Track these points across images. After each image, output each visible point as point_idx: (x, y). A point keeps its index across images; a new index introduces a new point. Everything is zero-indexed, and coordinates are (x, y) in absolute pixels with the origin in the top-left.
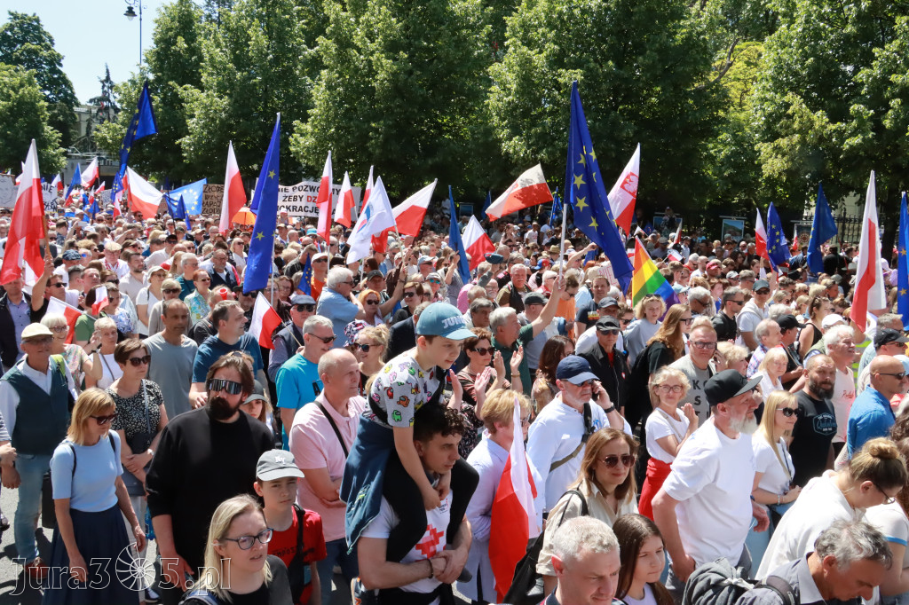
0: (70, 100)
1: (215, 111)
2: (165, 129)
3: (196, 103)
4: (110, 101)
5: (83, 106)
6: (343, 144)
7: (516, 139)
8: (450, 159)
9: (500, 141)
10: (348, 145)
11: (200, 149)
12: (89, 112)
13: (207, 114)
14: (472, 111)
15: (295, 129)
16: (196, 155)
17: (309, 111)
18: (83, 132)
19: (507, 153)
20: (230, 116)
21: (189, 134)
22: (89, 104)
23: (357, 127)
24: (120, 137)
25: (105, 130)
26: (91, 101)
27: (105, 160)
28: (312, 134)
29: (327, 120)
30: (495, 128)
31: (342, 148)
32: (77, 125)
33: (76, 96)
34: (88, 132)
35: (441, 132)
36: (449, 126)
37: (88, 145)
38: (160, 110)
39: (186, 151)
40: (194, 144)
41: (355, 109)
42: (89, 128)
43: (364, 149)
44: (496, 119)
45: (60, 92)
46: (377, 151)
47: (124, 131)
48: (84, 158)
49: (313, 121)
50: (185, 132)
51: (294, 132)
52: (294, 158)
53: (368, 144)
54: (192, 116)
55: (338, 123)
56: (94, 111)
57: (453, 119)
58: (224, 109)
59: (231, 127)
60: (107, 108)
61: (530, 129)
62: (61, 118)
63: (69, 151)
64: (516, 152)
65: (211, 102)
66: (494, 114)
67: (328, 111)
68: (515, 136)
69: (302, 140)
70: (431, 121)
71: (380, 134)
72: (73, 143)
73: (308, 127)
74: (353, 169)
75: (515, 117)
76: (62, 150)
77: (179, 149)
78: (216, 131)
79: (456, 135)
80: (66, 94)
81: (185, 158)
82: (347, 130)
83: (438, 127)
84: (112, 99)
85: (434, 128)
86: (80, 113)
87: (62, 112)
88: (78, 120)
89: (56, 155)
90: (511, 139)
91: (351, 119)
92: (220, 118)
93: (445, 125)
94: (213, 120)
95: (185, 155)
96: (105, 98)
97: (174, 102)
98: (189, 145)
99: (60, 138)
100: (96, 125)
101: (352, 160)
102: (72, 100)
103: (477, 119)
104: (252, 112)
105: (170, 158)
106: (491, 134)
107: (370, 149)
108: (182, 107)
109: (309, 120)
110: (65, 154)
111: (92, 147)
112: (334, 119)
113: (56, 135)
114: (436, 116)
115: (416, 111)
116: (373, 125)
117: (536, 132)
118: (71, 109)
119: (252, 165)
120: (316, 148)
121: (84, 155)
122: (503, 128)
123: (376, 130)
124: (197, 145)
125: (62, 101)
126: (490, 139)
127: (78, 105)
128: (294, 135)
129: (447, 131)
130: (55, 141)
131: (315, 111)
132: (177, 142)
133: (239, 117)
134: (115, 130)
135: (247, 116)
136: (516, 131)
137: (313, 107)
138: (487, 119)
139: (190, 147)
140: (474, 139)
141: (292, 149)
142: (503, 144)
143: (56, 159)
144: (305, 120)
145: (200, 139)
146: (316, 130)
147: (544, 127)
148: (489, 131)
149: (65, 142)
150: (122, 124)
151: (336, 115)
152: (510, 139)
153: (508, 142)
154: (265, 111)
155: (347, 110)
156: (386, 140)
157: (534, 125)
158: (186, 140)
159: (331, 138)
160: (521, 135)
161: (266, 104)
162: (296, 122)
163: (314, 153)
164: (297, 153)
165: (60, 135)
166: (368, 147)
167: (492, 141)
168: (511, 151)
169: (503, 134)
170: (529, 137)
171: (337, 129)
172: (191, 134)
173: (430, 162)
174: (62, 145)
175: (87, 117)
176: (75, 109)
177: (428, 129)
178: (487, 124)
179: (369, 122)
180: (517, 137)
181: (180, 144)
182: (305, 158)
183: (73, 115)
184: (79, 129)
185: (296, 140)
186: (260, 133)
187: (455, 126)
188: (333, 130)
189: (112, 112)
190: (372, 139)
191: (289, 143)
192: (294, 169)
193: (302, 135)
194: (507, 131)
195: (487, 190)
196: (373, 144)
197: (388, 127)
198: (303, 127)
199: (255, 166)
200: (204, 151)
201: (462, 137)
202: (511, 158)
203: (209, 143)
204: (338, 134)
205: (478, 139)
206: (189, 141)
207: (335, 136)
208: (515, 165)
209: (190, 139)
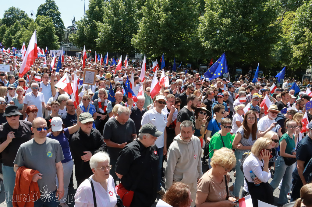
0: (62, 27)
1: (107, 30)
2: (91, 36)
3: (101, 28)
4: (74, 27)
5: (66, 29)
6: (149, 42)
7: (207, 42)
8: (184, 48)
9: (202, 42)
10: (150, 42)
11: (102, 42)
12: (68, 31)
13: (104, 31)
14: (192, 32)
15: (133, 36)
16: (101, 45)
17: (138, 31)
18: (66, 37)
19: (204, 47)
20: (112, 32)
21: (99, 38)
22: (68, 28)
23: (154, 36)
24: (77, 38)
25: (72, 36)
26: (69, 27)
27: (72, 46)
28: (138, 38)
29: (144, 34)
30: (200, 38)
31: (148, 43)
32: (64, 35)
33: (64, 26)
34: (67, 37)
35: (182, 39)
36: (184, 37)
37: (67, 41)
38: (90, 30)
39: (98, 43)
40: (100, 41)
41: (153, 30)
42: (68, 36)
43: (155, 44)
44: (200, 35)
45: (59, 25)
46: (160, 45)
47: (78, 36)
48: (66, 45)
49: (139, 34)
50: (97, 36)
52: (132, 46)
54: (100, 32)
55: (147, 35)
56: (69, 31)
57: (186, 35)
58: (110, 30)
59: (112, 36)
60: (73, 30)
61: (212, 39)
62: (59, 33)
63: (61, 43)
64: (207, 46)
65: (106, 27)
66: (200, 33)
67: (144, 31)
69: (135, 40)
70: (179, 35)
72: (63, 40)
73: (137, 36)
74: (152, 50)
75: (207, 34)
76: (59, 42)
77: (95, 42)
78: (107, 37)
79: (187, 40)
80: (61, 25)
81: (97, 45)
82: (150, 37)
83: (181, 37)
84: (75, 27)
85: (179, 38)
86: (65, 31)
87: (60, 31)
88: (64, 33)
89: (57, 44)
90: (205, 42)
91: (152, 34)
92: (109, 33)
93: (183, 37)
94: (106, 33)
95: (97, 44)
96: (73, 26)
97: (94, 27)
98: (98, 41)
99: (58, 39)
100: (70, 35)
101: (151, 48)
102: (63, 27)
103: (194, 35)
104: (120, 31)
105: (92, 45)
106: (199, 40)
108: (97, 29)
109: (138, 34)
110: (60, 44)
111: (68, 42)
112: (146, 34)
113: (57, 38)
114: (180, 34)
115: (173, 31)
117: (214, 40)
118: (62, 30)
120: (139, 43)
121: (66, 44)
122: (203, 38)
123: (160, 38)
124: (101, 41)
125: (60, 27)
126: (198, 42)
127: (65, 28)
128: (133, 38)
129: (184, 39)
130: (57, 40)
131: (140, 31)
132: (95, 40)
133: (115, 32)
134: (75, 36)
135: (117, 32)
136: (207, 39)
137: (139, 29)
138: (197, 35)
140: (193, 42)
142: (203, 44)
143: (57, 45)
144: (136, 34)
145: (102, 39)
146: (140, 37)
147: (217, 38)
148: (198, 39)
149: (60, 40)
150: (78, 34)
151: (147, 32)
152: (205, 41)
154: (123, 31)
155: (151, 31)
156: (163, 41)
157: (213, 37)
158: (97, 40)
159: (145, 40)
160: (209, 41)
161: (124, 29)
162: (133, 34)
163: (139, 45)
164: (133, 44)
165: (59, 38)
166: (157, 43)
167: (199, 42)
168: (205, 46)
169: (202, 40)
170: (212, 41)
171: (147, 37)
172: (99, 37)
173: (177, 49)
174: (59, 41)
175: (67, 32)
176: (64, 30)
177: (177, 38)
178: (197, 37)
179: (158, 35)
181: (96, 41)
182: (136, 46)
183: (63, 32)
184: (65, 36)
185: (133, 40)
186: (122, 38)
187: (186, 37)
188: (145, 37)
189: (75, 31)
190: (158, 40)
191: (131, 42)
192: (132, 50)
193: (135, 39)
194: (204, 39)
195: (196, 59)
196: (158, 42)
197: (164, 37)
198: (136, 36)
199: (120, 49)
200: (103, 43)
201: (189, 41)
202: (205, 48)
203: (105, 40)
204: (147, 39)
205: (194, 41)
206: (98, 40)
207: (146, 39)
208: (206, 51)
209: (98, 39)
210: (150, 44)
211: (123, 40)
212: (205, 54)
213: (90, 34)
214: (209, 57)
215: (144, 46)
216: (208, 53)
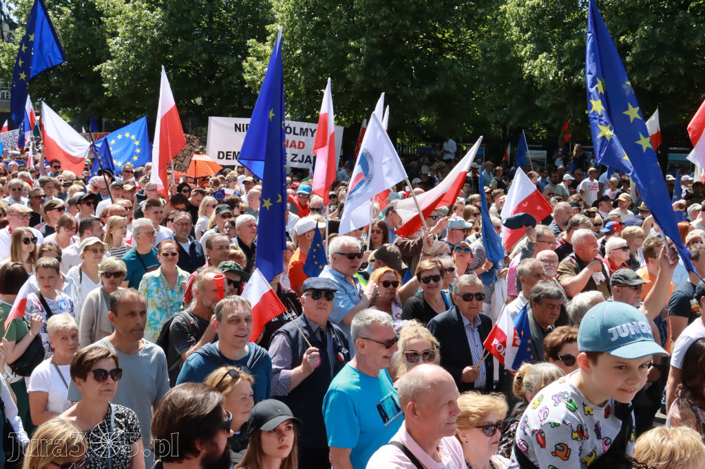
1: (145, 27)
2: (78, 52)
3: (118, 17)
6: (313, 69)
7: (542, 56)
8: (453, 86)
9: (521, 60)
11: (126, 77)
13: (133, 32)
14: (482, 21)
15: (250, 50)
16: (121, 86)
17: (268, 27)
19: (531, 77)
20: (165, 34)
21: (111, 58)
23: (331, 46)
28: (272, 57)
29: (291, 38)
30: (513, 43)
35: (442, 51)
36: (452, 43)
38: (71, 25)
39: (108, 81)
40: (118, 72)
41: (328, 23)
44: (515, 31)
46: (358, 78)
49: (273, 40)
51: (248, 55)
52: (250, 88)
53: (346, 70)
54: (114, 35)
55: (306, 42)
57: (457, 32)
58: (156, 25)
59: (165, 49)
61: (563, 43)
64: (543, 75)
65: (139, 16)
66: (513, 24)
67: (293, 26)
68: (542, 53)
69: (259, 65)
70: (428, 37)
71: (361, 55)
73: (267, 48)
75: (541, 27)
77: (98, 78)
78: (146, 54)
79: (461, 54)
81: (107, 89)
82: (319, 51)
83: (438, 43)
84: (6, 10)
85: (433, 45)
90: (535, 58)
91: (323, 37)
93: (446, 41)
94: (142, 39)
95: (106, 85)
97: (90, 16)
98: (112, 73)
103: (489, 31)
104: (194, 29)
105: (87, 90)
106: (509, 51)
107: (349, 76)
108: (101, 22)
109: (268, 38)
112: (300, 37)
114: (435, 29)
115: (408, 23)
116: (352, 44)
117: (570, 46)
119: (194, 98)
122: (525, 43)
123: (356, 51)
124: (122, 72)
126: (508, 58)
128: (249, 59)
129: (450, 49)
131: (276, 27)
132: (96, 69)
133: (177, 35)
135: (187, 34)
136: (542, 45)
137: (273, 21)
138: (503, 31)
139: (113, 75)
140: (486, 59)
141: (247, 77)
142: (526, 65)
144: (262, 39)
145: (126, 64)
148: (506, 48)
151: (303, 31)
152: (534, 56)
153: (532, 61)
154: (210, 27)
155: (318, 25)
156: (370, 64)
157: (567, 36)
158: (107, 66)
159: (297, 62)
160: (550, 51)
161: (211, 19)
162: (251, 42)
164: (253, 82)
166: (345, 74)
167: (510, 61)
168: (537, 73)
169: (525, 50)
170: (560, 54)
171: (305, 49)
172: (114, 57)
173: (427, 91)
177: (425, 47)
178: (503, 38)
179: (346, 40)
180: (545, 54)
181: (100, 71)
185: (251, 65)
186: (204, 56)
187: (459, 42)
188: (299, 51)
189: (6, 27)
191: (242, 69)
193: (259, 59)
194: (530, 46)
195: (504, 127)
196: (351, 69)
197: (372, 46)
198: (261, 47)
199: (199, 100)
200: (131, 81)
201: (469, 56)
202: (537, 84)
203: (137, 69)
204: (306, 57)
205: (492, 58)
206: (111, 68)
207: (303, 61)
208: (543, 91)
209: (112, 65)
210: (317, 77)
211: (211, 65)
212: (538, 103)
213: (76, 45)
214: (553, 114)
215: (294, 87)
216: (547, 99)
